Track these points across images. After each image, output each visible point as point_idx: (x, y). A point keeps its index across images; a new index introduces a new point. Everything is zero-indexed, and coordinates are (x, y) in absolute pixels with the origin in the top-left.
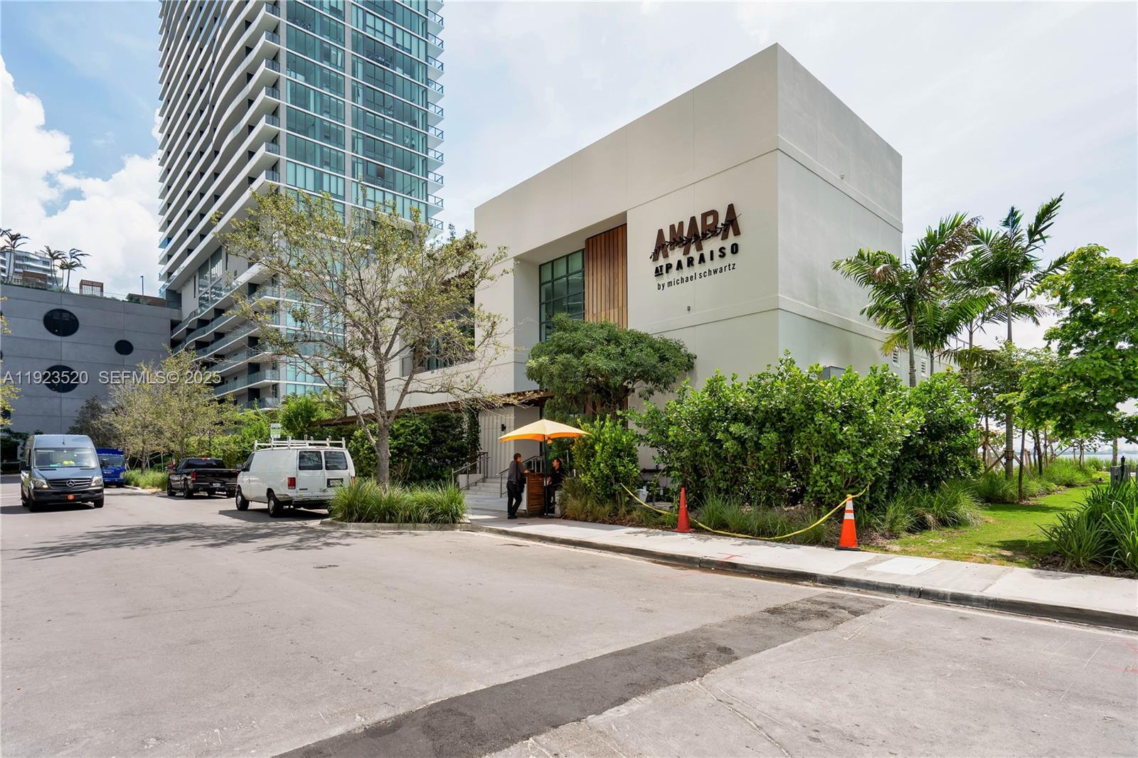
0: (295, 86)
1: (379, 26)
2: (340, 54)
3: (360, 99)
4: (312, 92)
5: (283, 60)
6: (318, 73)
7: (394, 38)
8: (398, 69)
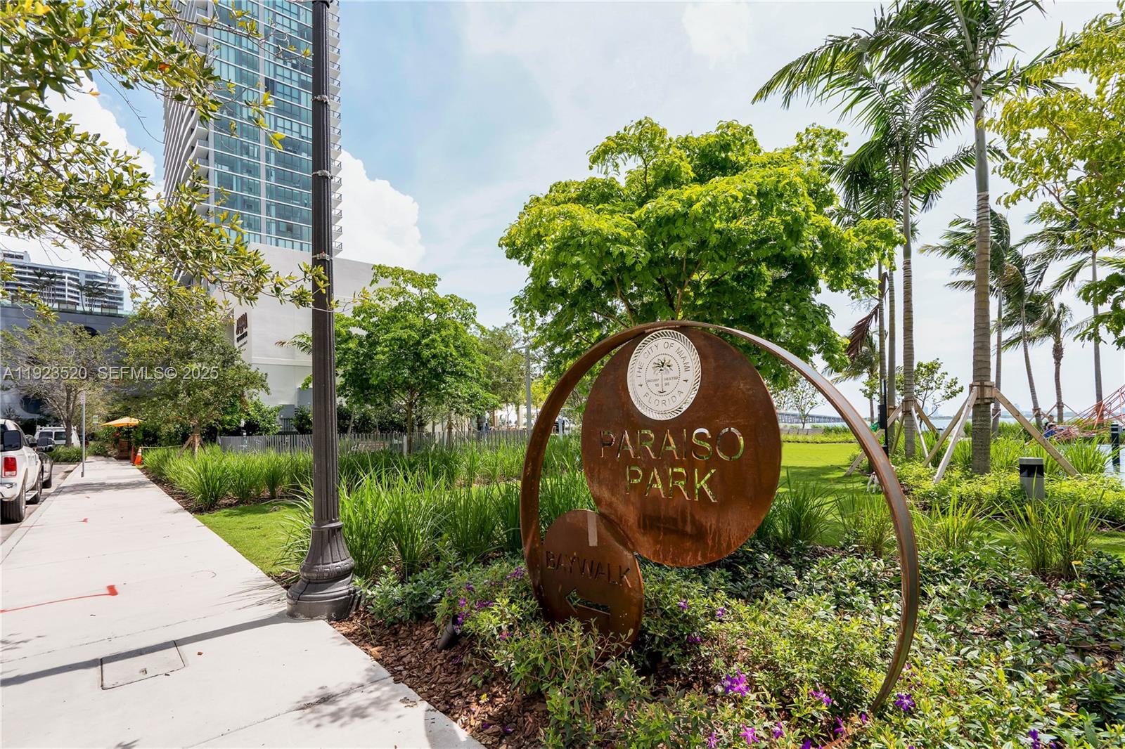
0: (221, 175)
1: (288, 125)
2: (256, 149)
3: (273, 178)
4: (234, 177)
5: (211, 157)
6: (239, 163)
7: (300, 133)
8: (303, 154)
